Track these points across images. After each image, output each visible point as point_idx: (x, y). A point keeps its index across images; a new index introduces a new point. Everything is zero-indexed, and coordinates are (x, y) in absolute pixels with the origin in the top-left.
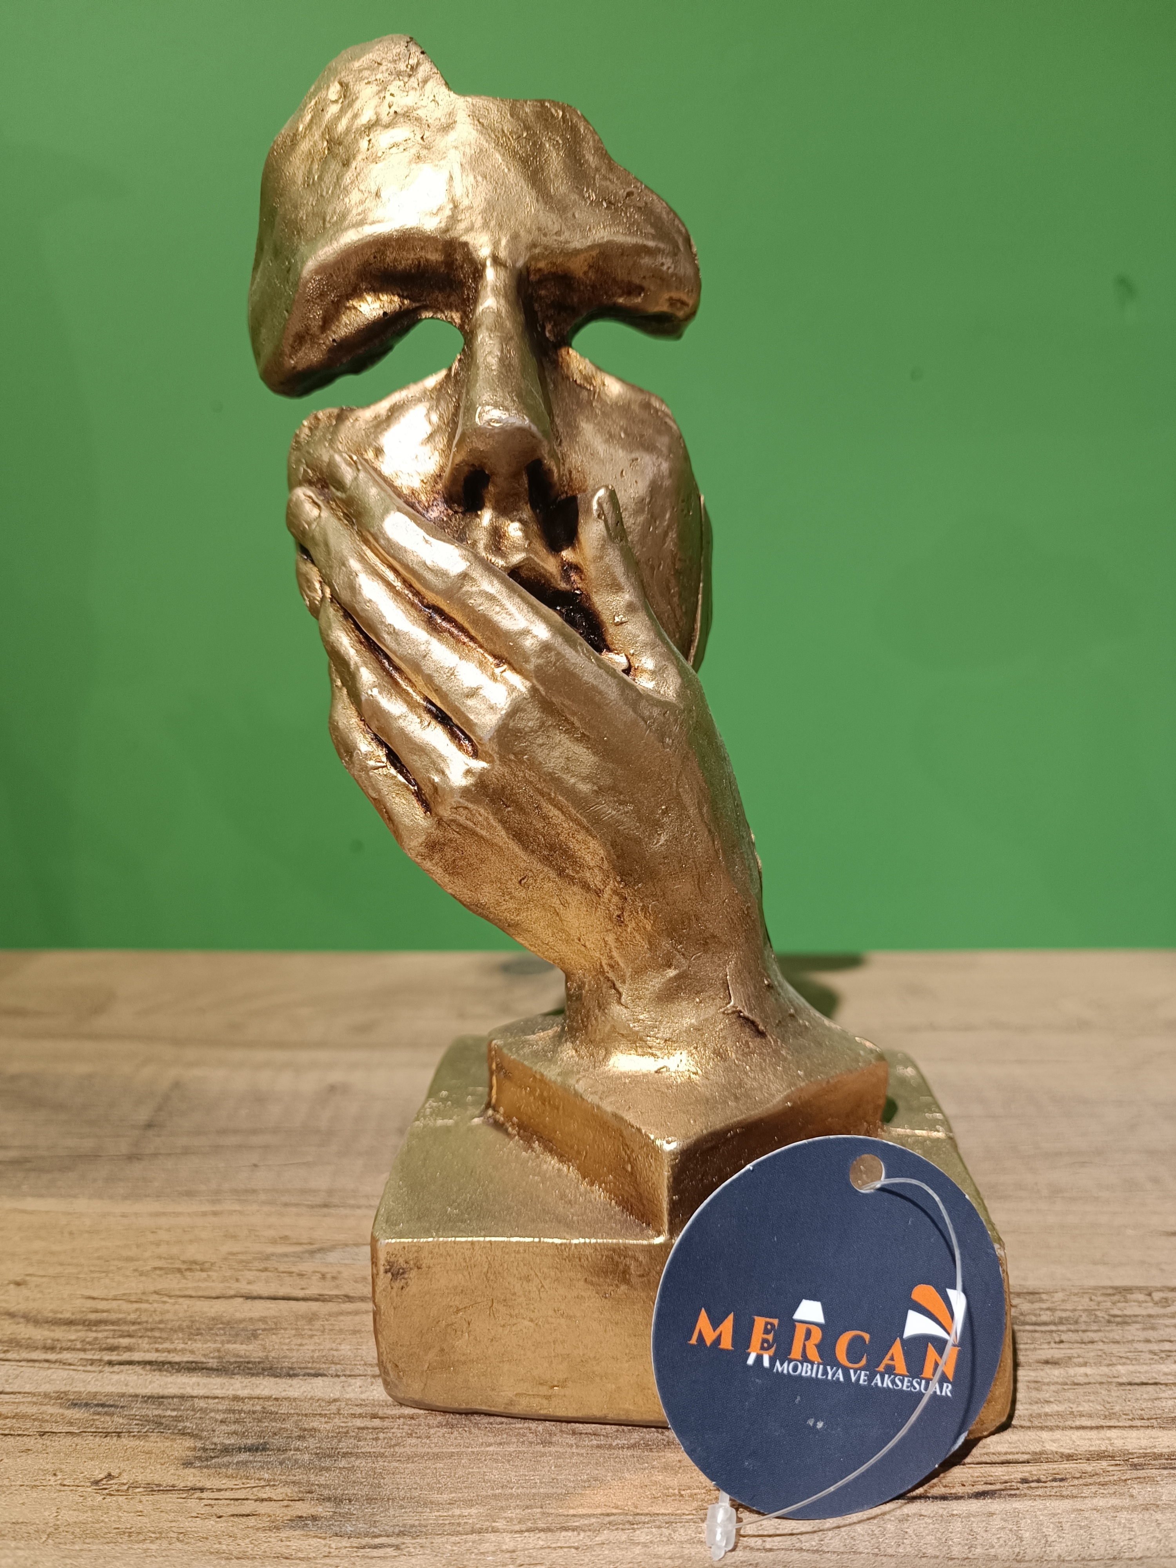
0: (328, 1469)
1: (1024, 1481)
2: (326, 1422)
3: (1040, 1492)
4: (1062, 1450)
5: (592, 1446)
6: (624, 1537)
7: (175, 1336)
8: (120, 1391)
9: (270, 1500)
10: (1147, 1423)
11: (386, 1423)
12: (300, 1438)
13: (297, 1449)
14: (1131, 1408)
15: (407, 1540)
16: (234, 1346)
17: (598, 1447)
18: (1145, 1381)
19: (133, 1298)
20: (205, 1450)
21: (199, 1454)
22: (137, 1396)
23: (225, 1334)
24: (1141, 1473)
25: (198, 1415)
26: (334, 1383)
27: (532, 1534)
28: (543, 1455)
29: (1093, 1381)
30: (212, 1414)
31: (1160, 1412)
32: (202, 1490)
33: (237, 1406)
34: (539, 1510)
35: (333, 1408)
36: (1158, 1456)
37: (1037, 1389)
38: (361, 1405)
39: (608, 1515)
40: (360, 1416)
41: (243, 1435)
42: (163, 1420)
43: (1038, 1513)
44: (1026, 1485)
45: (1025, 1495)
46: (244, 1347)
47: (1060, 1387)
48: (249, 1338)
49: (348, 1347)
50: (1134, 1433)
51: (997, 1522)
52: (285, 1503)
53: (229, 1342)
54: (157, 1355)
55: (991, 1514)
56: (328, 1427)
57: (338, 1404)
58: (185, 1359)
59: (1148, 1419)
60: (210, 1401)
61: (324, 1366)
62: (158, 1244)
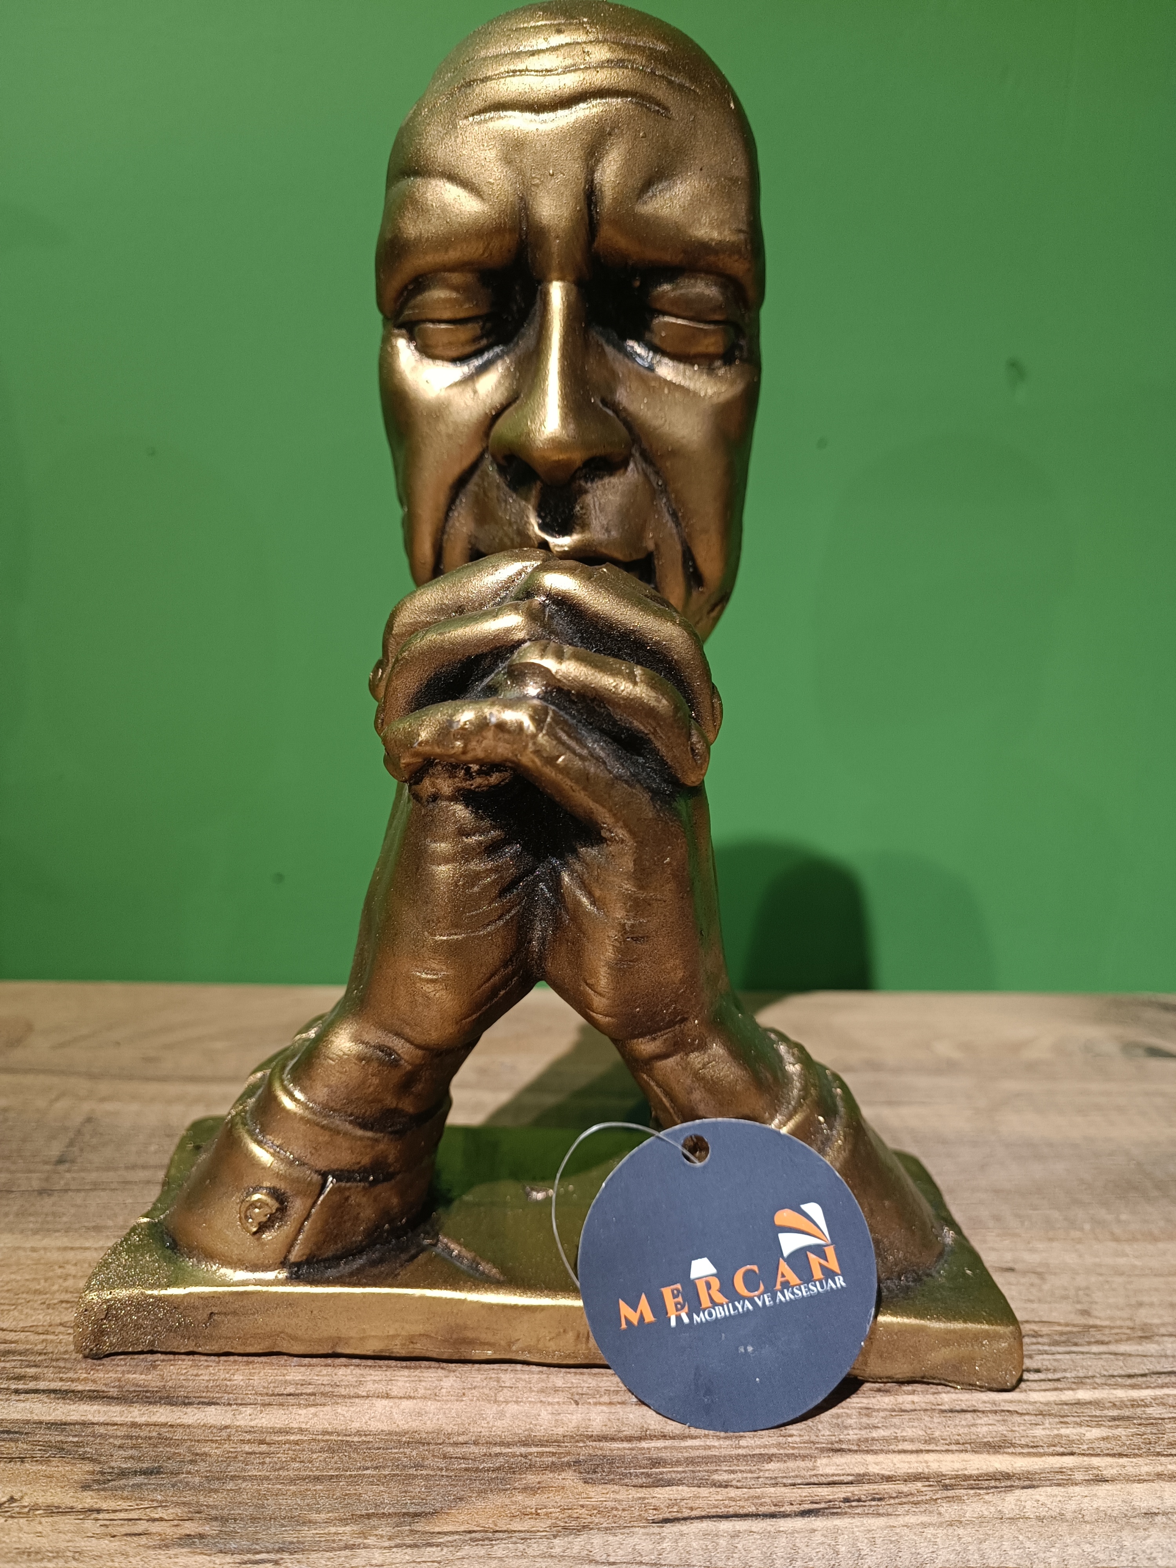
0: (216, 1491)
1: (847, 1500)
2: (217, 1448)
3: (859, 1510)
4: (883, 1472)
5: (460, 1469)
6: (482, 1552)
7: (79, 1367)
8: (25, 1418)
9: (161, 1519)
10: (961, 1447)
11: (272, 1449)
12: (192, 1462)
13: (189, 1473)
14: (949, 1433)
15: (286, 1556)
16: (134, 1376)
17: (466, 1470)
18: (965, 1408)
19: (40, 1330)
20: (103, 1473)
21: (98, 1477)
22: (41, 1423)
23: (126, 1364)
24: (951, 1493)
25: (98, 1441)
26: (226, 1411)
27: (400, 1549)
28: (416, 1476)
29: (919, 1408)
30: (111, 1440)
31: (974, 1437)
32: (98, 1511)
33: (135, 1432)
34: (408, 1528)
35: (224, 1434)
36: (967, 1478)
37: (867, 1415)
38: (250, 1431)
39: (470, 1532)
40: (249, 1441)
41: (139, 1459)
42: (65, 1446)
43: (856, 1529)
44: (847, 1504)
45: (846, 1513)
46: (143, 1377)
47: (888, 1413)
48: (148, 1369)
49: (241, 1378)
50: (949, 1457)
51: (818, 1538)
52: (176, 1522)
53: (129, 1372)
54: (60, 1384)
55: (814, 1531)
56: (218, 1452)
57: (229, 1430)
58: (87, 1388)
59: (963, 1444)
60: (110, 1428)
61: (217, 1395)
62: (66, 1277)
